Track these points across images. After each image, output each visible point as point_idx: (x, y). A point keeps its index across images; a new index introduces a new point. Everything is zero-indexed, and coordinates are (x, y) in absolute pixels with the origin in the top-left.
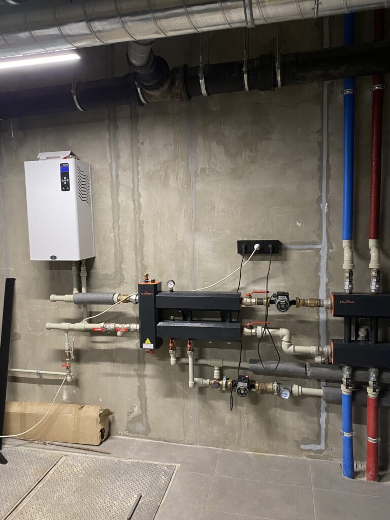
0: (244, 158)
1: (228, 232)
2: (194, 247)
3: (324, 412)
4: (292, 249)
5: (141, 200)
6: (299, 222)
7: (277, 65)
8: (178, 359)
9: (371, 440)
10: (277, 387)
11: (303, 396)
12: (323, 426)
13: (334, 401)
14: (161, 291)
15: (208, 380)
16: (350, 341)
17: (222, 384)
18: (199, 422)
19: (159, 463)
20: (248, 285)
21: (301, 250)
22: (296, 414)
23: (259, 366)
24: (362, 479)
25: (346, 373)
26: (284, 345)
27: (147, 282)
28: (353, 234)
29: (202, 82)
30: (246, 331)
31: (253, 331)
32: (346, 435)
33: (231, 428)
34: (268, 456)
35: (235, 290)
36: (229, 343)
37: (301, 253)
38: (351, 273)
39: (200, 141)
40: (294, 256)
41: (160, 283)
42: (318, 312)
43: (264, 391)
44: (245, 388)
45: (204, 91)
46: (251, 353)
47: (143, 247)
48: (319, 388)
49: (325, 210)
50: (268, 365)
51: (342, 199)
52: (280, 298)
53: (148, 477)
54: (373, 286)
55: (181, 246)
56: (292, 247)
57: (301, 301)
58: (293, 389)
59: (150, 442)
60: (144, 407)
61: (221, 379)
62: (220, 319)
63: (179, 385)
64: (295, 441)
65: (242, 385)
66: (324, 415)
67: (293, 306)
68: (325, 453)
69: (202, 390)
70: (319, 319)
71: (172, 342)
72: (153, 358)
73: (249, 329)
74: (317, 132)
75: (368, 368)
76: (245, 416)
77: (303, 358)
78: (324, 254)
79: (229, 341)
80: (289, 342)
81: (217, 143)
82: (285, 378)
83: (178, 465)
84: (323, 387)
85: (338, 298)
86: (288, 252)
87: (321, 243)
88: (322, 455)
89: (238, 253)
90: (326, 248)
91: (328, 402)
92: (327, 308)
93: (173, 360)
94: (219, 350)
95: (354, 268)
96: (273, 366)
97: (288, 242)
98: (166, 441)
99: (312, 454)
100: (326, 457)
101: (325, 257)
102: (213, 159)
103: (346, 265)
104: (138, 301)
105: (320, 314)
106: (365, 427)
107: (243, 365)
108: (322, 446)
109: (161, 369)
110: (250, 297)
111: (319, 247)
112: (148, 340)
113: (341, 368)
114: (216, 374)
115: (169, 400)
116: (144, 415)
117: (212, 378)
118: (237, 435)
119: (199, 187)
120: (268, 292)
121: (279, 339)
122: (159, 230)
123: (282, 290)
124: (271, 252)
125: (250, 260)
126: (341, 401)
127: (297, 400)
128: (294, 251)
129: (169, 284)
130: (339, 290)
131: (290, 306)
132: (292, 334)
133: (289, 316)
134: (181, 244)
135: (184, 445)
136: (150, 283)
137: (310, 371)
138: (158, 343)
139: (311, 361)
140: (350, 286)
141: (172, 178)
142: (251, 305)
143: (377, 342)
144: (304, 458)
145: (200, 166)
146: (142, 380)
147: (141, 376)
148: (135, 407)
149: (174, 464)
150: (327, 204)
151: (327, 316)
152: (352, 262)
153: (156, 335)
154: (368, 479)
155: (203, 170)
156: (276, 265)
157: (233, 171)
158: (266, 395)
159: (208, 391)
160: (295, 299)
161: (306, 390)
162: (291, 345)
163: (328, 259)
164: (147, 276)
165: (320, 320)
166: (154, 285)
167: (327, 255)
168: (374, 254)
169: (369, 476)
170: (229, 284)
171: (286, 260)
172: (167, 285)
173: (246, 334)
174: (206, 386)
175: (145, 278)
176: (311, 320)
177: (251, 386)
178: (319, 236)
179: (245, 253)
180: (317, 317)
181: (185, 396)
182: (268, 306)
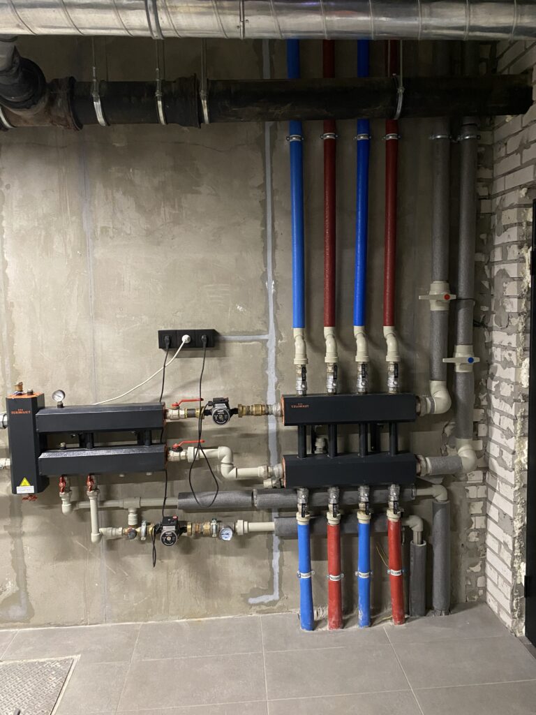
0: (162, 215)
1: (145, 318)
2: (94, 340)
3: (276, 551)
4: (231, 341)
5: (7, 271)
6: (240, 306)
7: (203, 93)
8: (73, 504)
9: (333, 578)
10: (216, 526)
11: (251, 534)
12: (277, 570)
13: (288, 535)
14: (43, 408)
15: (120, 529)
16: (305, 455)
17: (140, 533)
18: (108, 590)
19: (47, 659)
20: (175, 391)
21: (244, 341)
22: (242, 559)
23: (191, 500)
24: (324, 629)
25: (301, 498)
26: (224, 469)
27: (21, 394)
28: (305, 321)
29: (97, 104)
30: (173, 455)
31: (183, 453)
32: (304, 576)
33: (155, 591)
34: (207, 621)
35: (157, 400)
36: (149, 474)
37: (243, 345)
38: (304, 369)
39: (99, 188)
40: (235, 349)
41: (42, 396)
42: (267, 421)
43: (199, 534)
44: (172, 534)
45: (100, 119)
46: (181, 485)
47: (13, 342)
48: (271, 520)
49: (272, 291)
50: (203, 499)
51: (292, 277)
52: (218, 407)
53: (29, 683)
54: (330, 386)
55: (74, 340)
56: (233, 338)
57: (244, 408)
58: (236, 527)
59: (34, 631)
60: (22, 580)
61: (139, 525)
62: (136, 442)
63: (77, 542)
64: (242, 595)
65: (168, 529)
66: (277, 555)
67: (234, 415)
68: (279, 604)
69: (111, 544)
70: (268, 430)
71: (63, 481)
72: (35, 506)
73: (177, 451)
74: (259, 187)
75: (328, 488)
76: (174, 571)
77: (249, 483)
78: (271, 346)
79: (149, 472)
80: (231, 464)
81: (124, 194)
82: (226, 513)
83: (77, 657)
84: (275, 520)
85: (289, 402)
86: (228, 344)
87: (268, 332)
88: (275, 608)
89: (160, 348)
90: (275, 338)
91: (282, 537)
92: (277, 416)
93: (65, 507)
94: (135, 486)
95: (307, 363)
96: (208, 498)
97: (227, 331)
98: (59, 625)
99: (264, 608)
100: (281, 609)
101: (274, 351)
102: (119, 215)
103: (298, 360)
104: (6, 424)
105: (269, 424)
106: (327, 562)
107: (170, 502)
108: (276, 596)
109: (48, 521)
110: (177, 407)
111: (265, 337)
112: (25, 481)
113: (295, 492)
114: (132, 519)
115: (62, 564)
116: (23, 592)
117: (125, 525)
118: (164, 600)
119: (99, 253)
120: (202, 400)
121: (217, 461)
122: (38, 316)
123: (220, 396)
124: (204, 345)
125: (176, 357)
126: (297, 534)
127: (243, 540)
128: (235, 343)
129: (56, 397)
130: (291, 393)
131: (231, 416)
132: (233, 453)
133: (230, 429)
134: (74, 337)
135: (88, 626)
136: (26, 397)
137: (258, 500)
138: (42, 484)
139: (259, 487)
140: (303, 386)
141: (57, 239)
142: (179, 418)
143: (336, 454)
144: (253, 615)
145: (100, 224)
146: (18, 540)
147: (17, 535)
148: (7, 582)
149: (71, 657)
150: (273, 283)
151: (277, 425)
152: (305, 356)
153: (37, 472)
154: (331, 627)
155: (105, 230)
156: (212, 362)
157: (149, 233)
158: (201, 539)
159: (121, 544)
160: (237, 407)
161: (255, 526)
162: (233, 467)
163: (276, 353)
164: (20, 386)
165: (269, 432)
166: (33, 398)
167: (276, 347)
168: (330, 344)
169: (332, 623)
170: (149, 391)
171: (225, 356)
172: (53, 398)
173: (172, 460)
174: (117, 538)
175: (17, 388)
176: (258, 432)
177: (181, 528)
178: (265, 323)
179: (170, 347)
180: (265, 428)
181: (87, 556)
182: (201, 418)
